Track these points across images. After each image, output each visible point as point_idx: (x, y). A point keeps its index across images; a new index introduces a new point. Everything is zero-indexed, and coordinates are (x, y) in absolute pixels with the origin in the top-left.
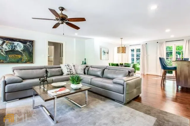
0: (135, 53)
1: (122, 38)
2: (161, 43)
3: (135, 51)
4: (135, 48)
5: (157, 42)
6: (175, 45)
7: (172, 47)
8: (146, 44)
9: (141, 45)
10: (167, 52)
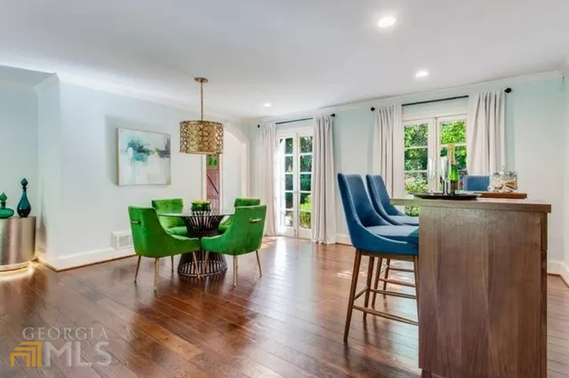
0: (297, 154)
1: (202, 80)
2: (387, 113)
3: (296, 146)
4: (295, 133)
5: (373, 109)
6: (436, 118)
7: (424, 127)
8: (334, 115)
9: (315, 120)
10: (409, 150)
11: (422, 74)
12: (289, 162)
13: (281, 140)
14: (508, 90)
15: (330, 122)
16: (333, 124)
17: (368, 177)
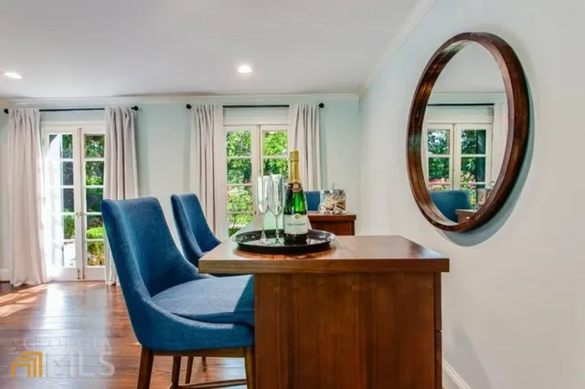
0: (79, 160)
2: (205, 113)
3: (78, 145)
4: (77, 127)
5: (189, 107)
6: (259, 126)
8: (136, 108)
9: (107, 112)
10: (232, 160)
11: (245, 69)
12: (68, 171)
13: (52, 137)
14: (321, 106)
15: (131, 118)
16: (136, 120)
17: (174, 200)
